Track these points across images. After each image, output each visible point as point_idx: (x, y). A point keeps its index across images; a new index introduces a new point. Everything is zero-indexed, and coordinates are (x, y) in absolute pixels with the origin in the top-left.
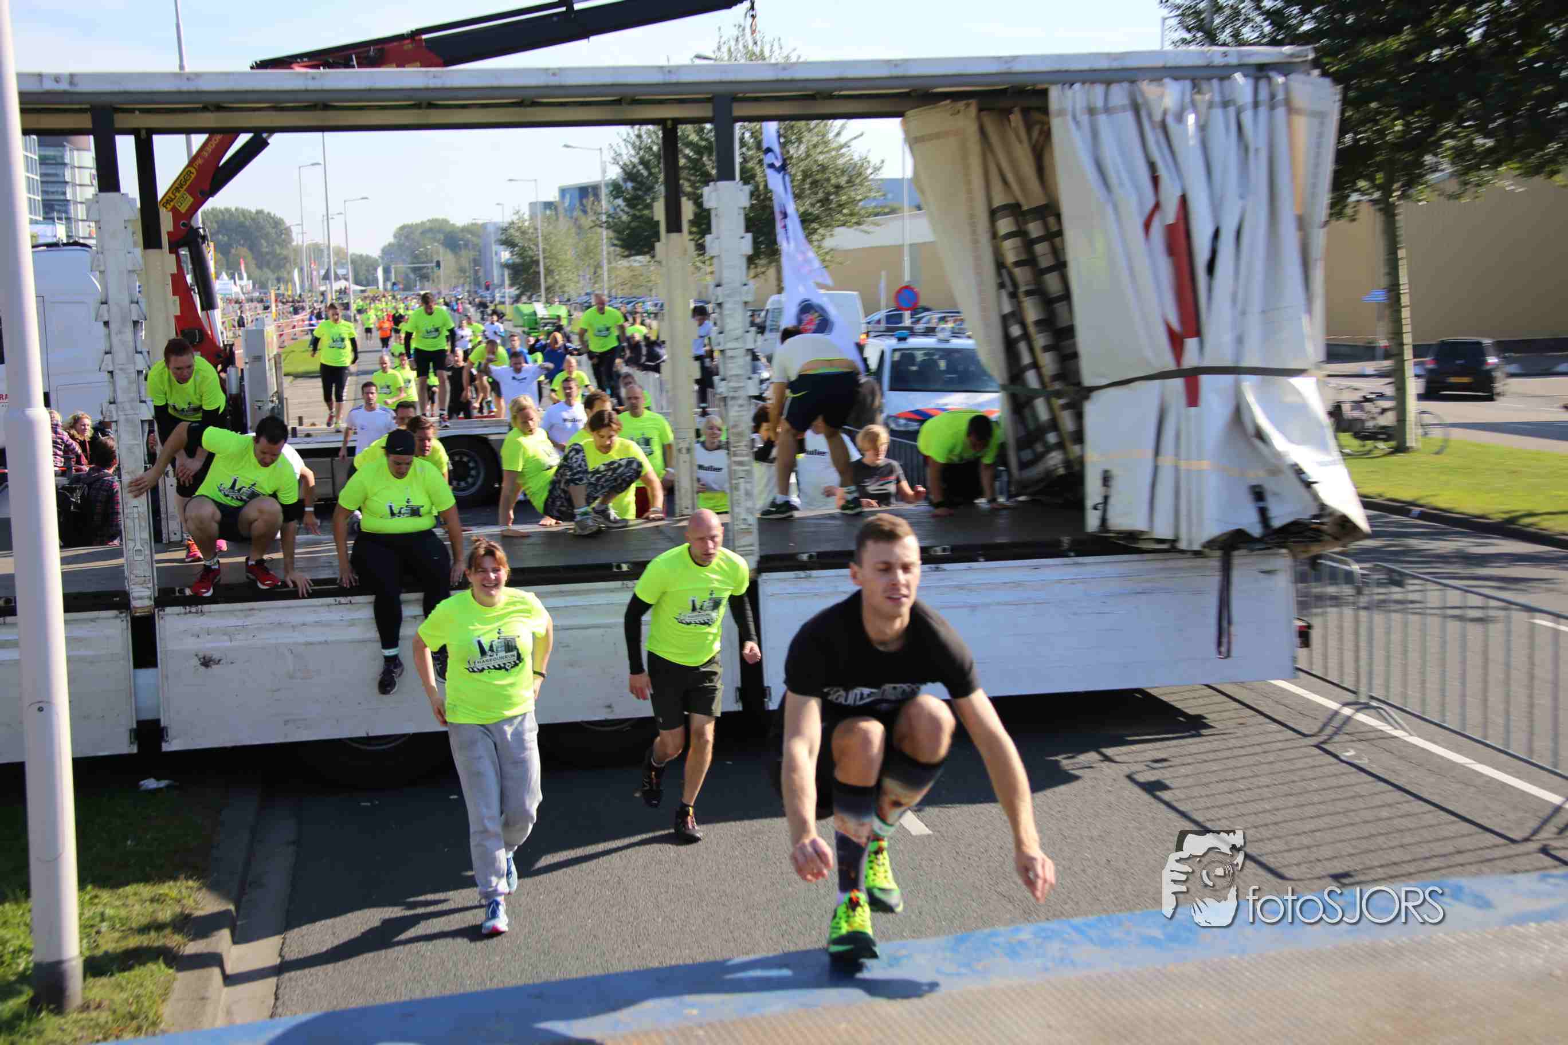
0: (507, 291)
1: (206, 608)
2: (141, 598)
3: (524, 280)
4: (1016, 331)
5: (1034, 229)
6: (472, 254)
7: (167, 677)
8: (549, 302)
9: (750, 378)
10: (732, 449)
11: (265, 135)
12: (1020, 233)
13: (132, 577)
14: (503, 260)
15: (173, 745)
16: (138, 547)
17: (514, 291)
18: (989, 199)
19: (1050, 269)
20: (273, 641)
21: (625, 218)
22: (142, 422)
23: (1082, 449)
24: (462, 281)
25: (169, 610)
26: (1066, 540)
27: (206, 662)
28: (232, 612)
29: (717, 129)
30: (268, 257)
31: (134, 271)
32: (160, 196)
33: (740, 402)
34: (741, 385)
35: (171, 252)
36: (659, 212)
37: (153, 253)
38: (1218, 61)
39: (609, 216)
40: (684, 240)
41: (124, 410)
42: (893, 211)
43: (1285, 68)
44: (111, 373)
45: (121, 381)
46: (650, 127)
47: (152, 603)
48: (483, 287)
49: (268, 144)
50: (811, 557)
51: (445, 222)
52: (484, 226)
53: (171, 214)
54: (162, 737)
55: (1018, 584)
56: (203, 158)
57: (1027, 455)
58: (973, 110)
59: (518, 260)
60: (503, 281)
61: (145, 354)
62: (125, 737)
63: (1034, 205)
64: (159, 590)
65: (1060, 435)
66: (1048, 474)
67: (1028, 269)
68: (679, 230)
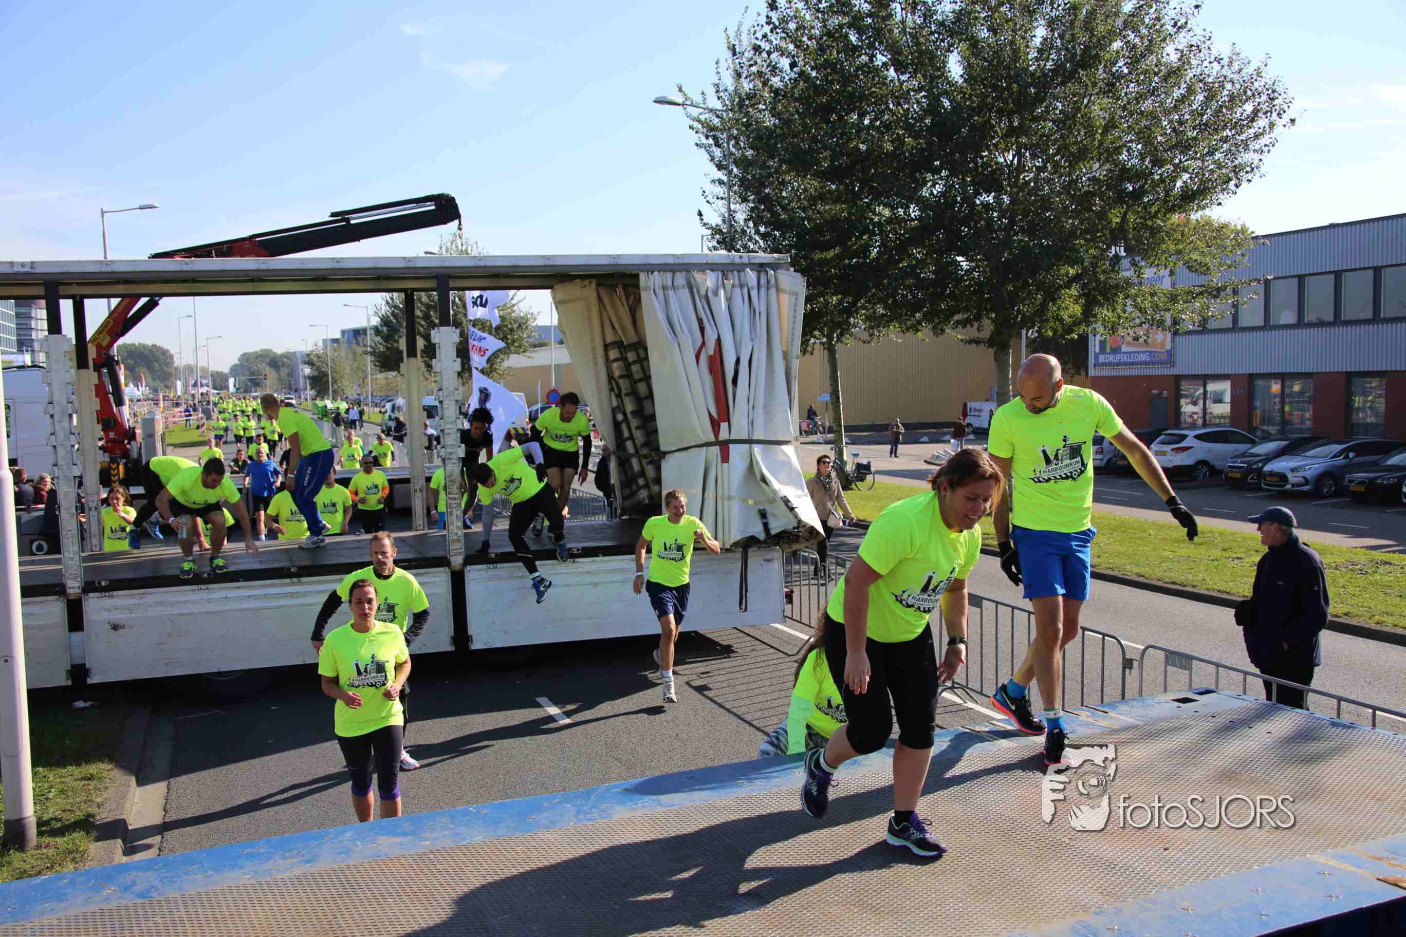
0: (309, 392)
1: (115, 593)
2: (73, 588)
3: (319, 386)
4: (620, 417)
5: (631, 356)
7: (90, 637)
8: (334, 399)
11: (157, 299)
12: (623, 359)
13: (67, 575)
14: (306, 374)
15: (93, 680)
16: (71, 555)
18: (604, 340)
19: (641, 380)
20: (159, 613)
22: (75, 477)
25: (91, 595)
27: (115, 627)
28: (131, 595)
29: (439, 295)
30: (159, 373)
31: (70, 382)
32: (88, 338)
33: (453, 461)
34: (454, 450)
35: (94, 371)
36: (403, 345)
37: (84, 371)
38: (737, 260)
39: (371, 347)
40: (418, 361)
42: (545, 344)
43: (775, 266)
44: (55, 447)
46: (399, 294)
47: (80, 591)
49: (159, 304)
50: (497, 555)
52: (294, 353)
53: (95, 347)
54: (88, 676)
57: (627, 492)
58: (594, 286)
59: (316, 374)
60: (306, 387)
61: (77, 435)
62: (64, 676)
63: (631, 342)
64: (85, 583)
65: (646, 479)
66: (640, 503)
67: (627, 380)
68: (415, 356)
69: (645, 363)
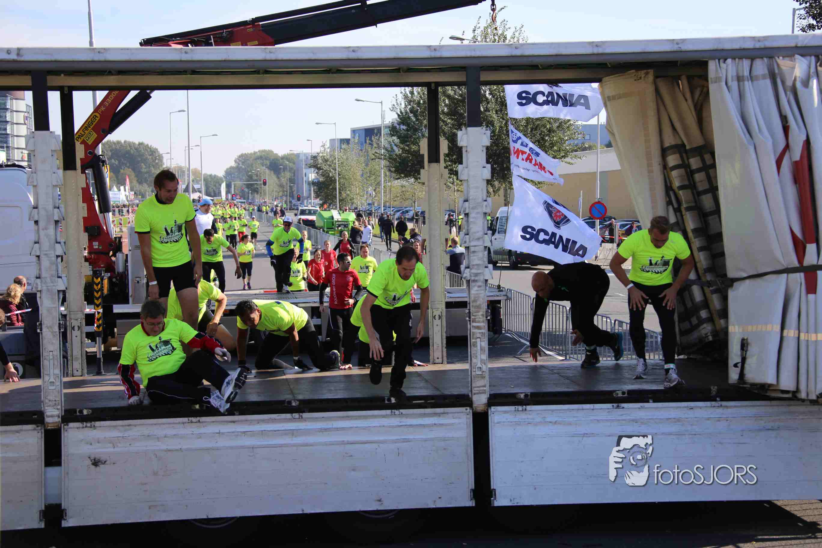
0: (313, 201)
1: (98, 423)
2: (52, 416)
3: (325, 193)
5: (695, 163)
6: (288, 175)
7: (68, 473)
8: (342, 210)
9: (486, 267)
10: (472, 317)
11: (148, 91)
12: (684, 165)
13: (47, 401)
14: (310, 180)
15: (69, 522)
16: (52, 380)
17: (318, 201)
18: (662, 142)
19: (705, 192)
20: (145, 448)
21: (398, 151)
22: (58, 291)
23: (727, 322)
24: (281, 194)
25: (71, 425)
26: (714, 389)
27: (96, 463)
28: (115, 427)
29: (469, 90)
30: (146, 175)
31: (56, 186)
33: (479, 284)
34: (479, 271)
35: (82, 173)
36: (424, 147)
37: (70, 173)
40: (441, 167)
41: (46, 283)
42: (590, 148)
45: (45, 262)
46: (419, 89)
47: (60, 420)
48: (296, 198)
49: (151, 97)
50: (526, 396)
51: (271, 152)
52: (298, 155)
53: (83, 145)
54: (63, 518)
55: (678, 420)
56: (104, 106)
57: (686, 325)
58: (651, 77)
59: (321, 179)
60: (310, 194)
61: (63, 244)
62: (37, 516)
63: (695, 146)
64: (66, 411)
65: (710, 312)
66: (701, 340)
67: (689, 191)
68: (437, 161)
69: (711, 171)
